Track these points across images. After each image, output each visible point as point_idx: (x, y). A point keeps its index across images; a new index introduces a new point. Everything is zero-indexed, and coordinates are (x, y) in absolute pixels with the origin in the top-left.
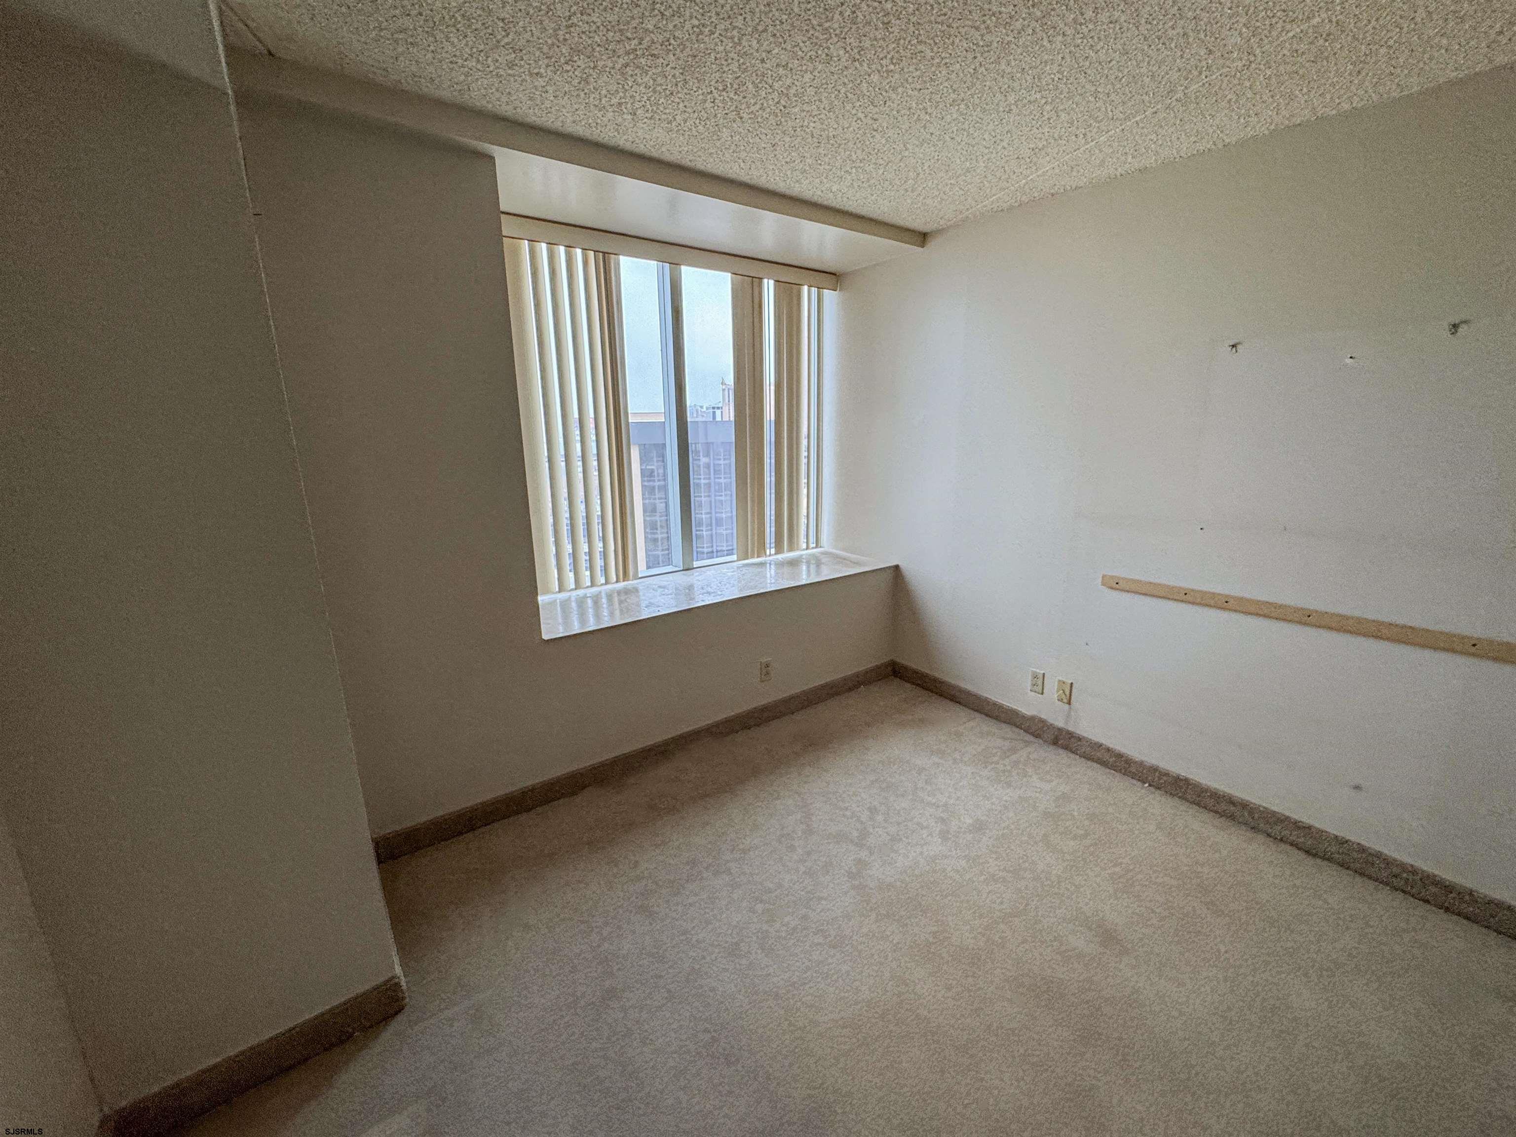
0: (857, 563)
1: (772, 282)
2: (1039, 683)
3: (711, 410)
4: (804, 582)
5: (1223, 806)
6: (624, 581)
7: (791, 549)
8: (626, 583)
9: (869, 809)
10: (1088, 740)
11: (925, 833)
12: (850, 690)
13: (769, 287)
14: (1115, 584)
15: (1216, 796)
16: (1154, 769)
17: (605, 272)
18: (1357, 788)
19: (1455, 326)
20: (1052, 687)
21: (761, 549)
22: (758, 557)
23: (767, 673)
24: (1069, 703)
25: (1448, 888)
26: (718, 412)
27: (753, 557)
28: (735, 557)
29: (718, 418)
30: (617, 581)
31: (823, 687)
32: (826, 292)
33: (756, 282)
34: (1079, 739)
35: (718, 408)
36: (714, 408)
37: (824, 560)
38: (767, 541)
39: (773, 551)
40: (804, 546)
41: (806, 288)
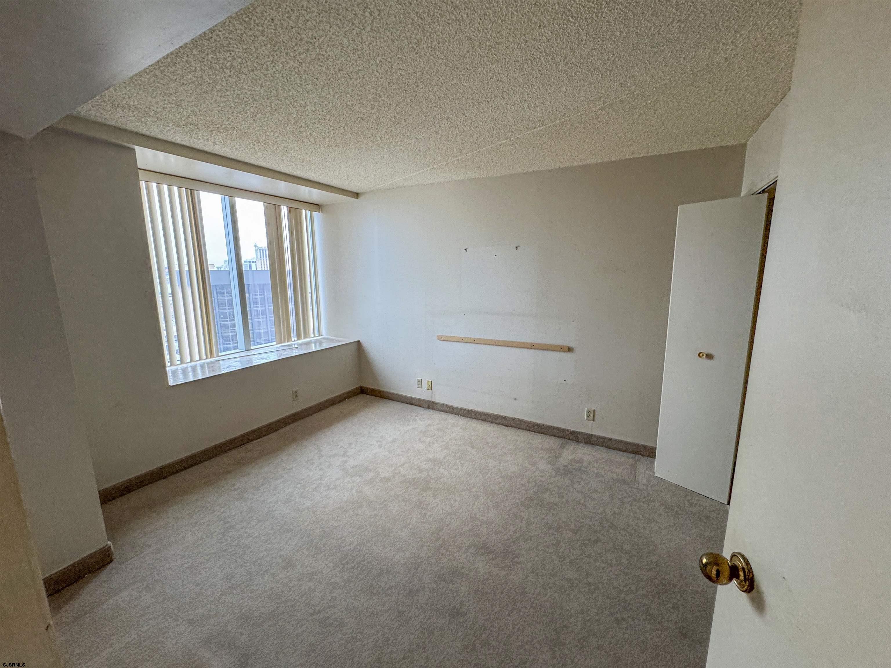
0: (339, 341)
1: (285, 207)
2: (420, 383)
3: (248, 263)
4: (313, 350)
5: (483, 417)
6: (211, 358)
7: (305, 337)
8: (212, 359)
9: (349, 444)
10: (439, 404)
11: (372, 447)
12: (340, 401)
13: (284, 210)
14: (441, 338)
15: (481, 414)
16: (461, 409)
17: (192, 199)
18: (515, 399)
19: (517, 247)
20: (425, 386)
21: (289, 338)
22: (288, 342)
23: (296, 396)
24: (432, 389)
25: (538, 425)
26: (253, 265)
27: (285, 342)
28: (275, 343)
29: (254, 268)
30: (207, 358)
31: (326, 401)
32: (314, 213)
33: (277, 207)
34: (436, 404)
35: (253, 262)
36: (250, 262)
37: (323, 341)
38: (292, 335)
39: (296, 339)
40: (312, 336)
41: (304, 211)
